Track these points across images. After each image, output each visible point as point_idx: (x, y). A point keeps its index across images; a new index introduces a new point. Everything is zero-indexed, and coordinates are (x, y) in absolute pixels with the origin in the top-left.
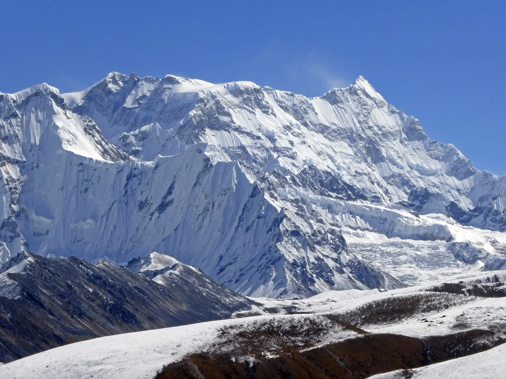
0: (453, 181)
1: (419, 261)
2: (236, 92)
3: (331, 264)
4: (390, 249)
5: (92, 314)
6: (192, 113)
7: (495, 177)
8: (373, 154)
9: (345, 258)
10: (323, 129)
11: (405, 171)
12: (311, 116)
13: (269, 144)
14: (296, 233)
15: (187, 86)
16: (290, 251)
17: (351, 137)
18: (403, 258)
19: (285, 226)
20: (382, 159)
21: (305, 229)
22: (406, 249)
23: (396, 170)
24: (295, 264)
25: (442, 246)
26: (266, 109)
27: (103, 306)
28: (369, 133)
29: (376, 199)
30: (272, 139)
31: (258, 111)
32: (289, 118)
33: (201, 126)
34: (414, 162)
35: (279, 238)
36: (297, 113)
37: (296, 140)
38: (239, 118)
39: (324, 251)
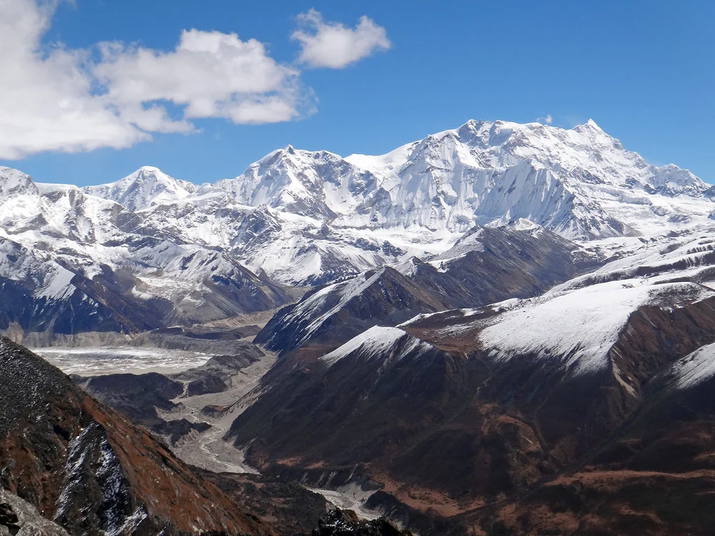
0: (637, 170)
1: (637, 215)
2: (532, 128)
3: (599, 219)
4: (623, 210)
5: (515, 257)
6: (510, 139)
7: (657, 168)
8: (598, 157)
9: (605, 216)
10: (573, 145)
11: (613, 166)
12: (567, 139)
13: (548, 153)
14: (581, 204)
15: (507, 125)
16: (578, 213)
17: (587, 149)
18: (629, 214)
19: (575, 201)
20: (602, 160)
21: (585, 202)
22: (630, 210)
23: (609, 165)
24: (581, 220)
25: (647, 207)
26: (545, 136)
27: (517, 251)
28: (595, 147)
29: (610, 183)
30: (549, 150)
31: (542, 137)
32: (556, 140)
33: (514, 145)
34: (617, 161)
35: (573, 207)
36: (561, 138)
37: (561, 151)
38: (533, 140)
39: (595, 213)
